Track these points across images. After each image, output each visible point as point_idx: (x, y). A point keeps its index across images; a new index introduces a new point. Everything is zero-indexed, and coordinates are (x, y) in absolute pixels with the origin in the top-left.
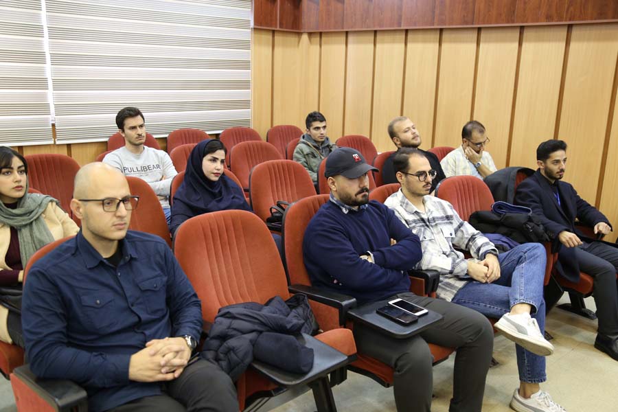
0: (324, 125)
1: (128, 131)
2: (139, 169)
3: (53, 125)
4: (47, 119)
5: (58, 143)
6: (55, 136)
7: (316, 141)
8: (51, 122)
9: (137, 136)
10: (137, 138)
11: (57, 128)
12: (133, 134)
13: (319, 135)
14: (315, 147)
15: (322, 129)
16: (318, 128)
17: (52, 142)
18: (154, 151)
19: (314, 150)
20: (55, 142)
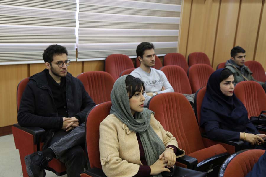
0: (244, 55)
1: (145, 58)
2: (151, 83)
3: (77, 49)
4: (74, 46)
5: (79, 60)
6: (77, 56)
7: (238, 65)
8: (76, 48)
9: (151, 61)
10: (151, 63)
11: (79, 51)
12: (149, 60)
13: (241, 61)
14: (238, 69)
15: (243, 58)
16: (241, 57)
17: (75, 60)
18: (156, 71)
19: (238, 71)
20: (77, 60)
